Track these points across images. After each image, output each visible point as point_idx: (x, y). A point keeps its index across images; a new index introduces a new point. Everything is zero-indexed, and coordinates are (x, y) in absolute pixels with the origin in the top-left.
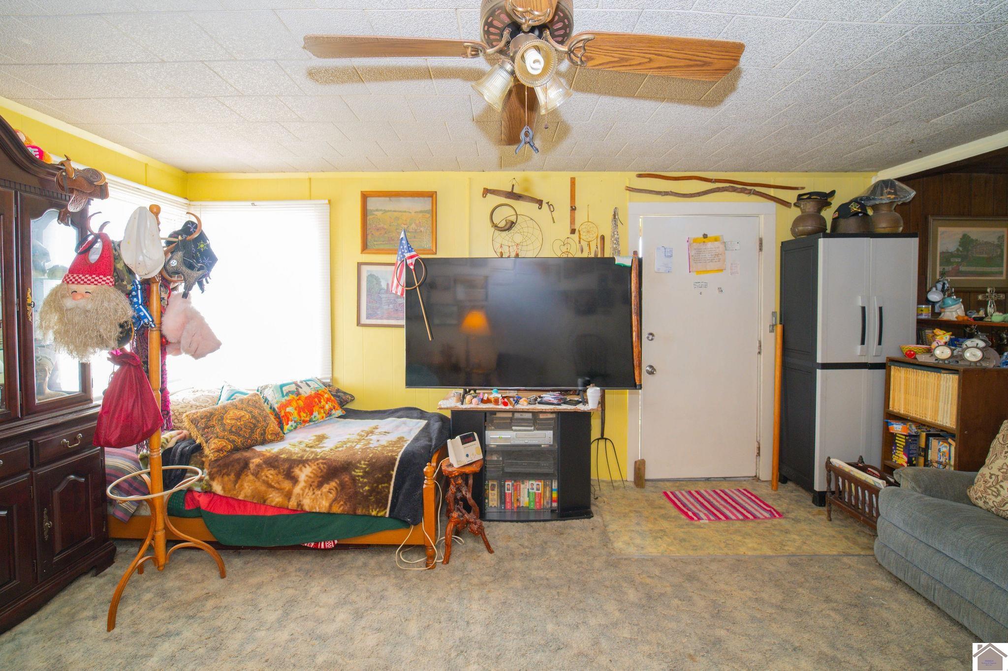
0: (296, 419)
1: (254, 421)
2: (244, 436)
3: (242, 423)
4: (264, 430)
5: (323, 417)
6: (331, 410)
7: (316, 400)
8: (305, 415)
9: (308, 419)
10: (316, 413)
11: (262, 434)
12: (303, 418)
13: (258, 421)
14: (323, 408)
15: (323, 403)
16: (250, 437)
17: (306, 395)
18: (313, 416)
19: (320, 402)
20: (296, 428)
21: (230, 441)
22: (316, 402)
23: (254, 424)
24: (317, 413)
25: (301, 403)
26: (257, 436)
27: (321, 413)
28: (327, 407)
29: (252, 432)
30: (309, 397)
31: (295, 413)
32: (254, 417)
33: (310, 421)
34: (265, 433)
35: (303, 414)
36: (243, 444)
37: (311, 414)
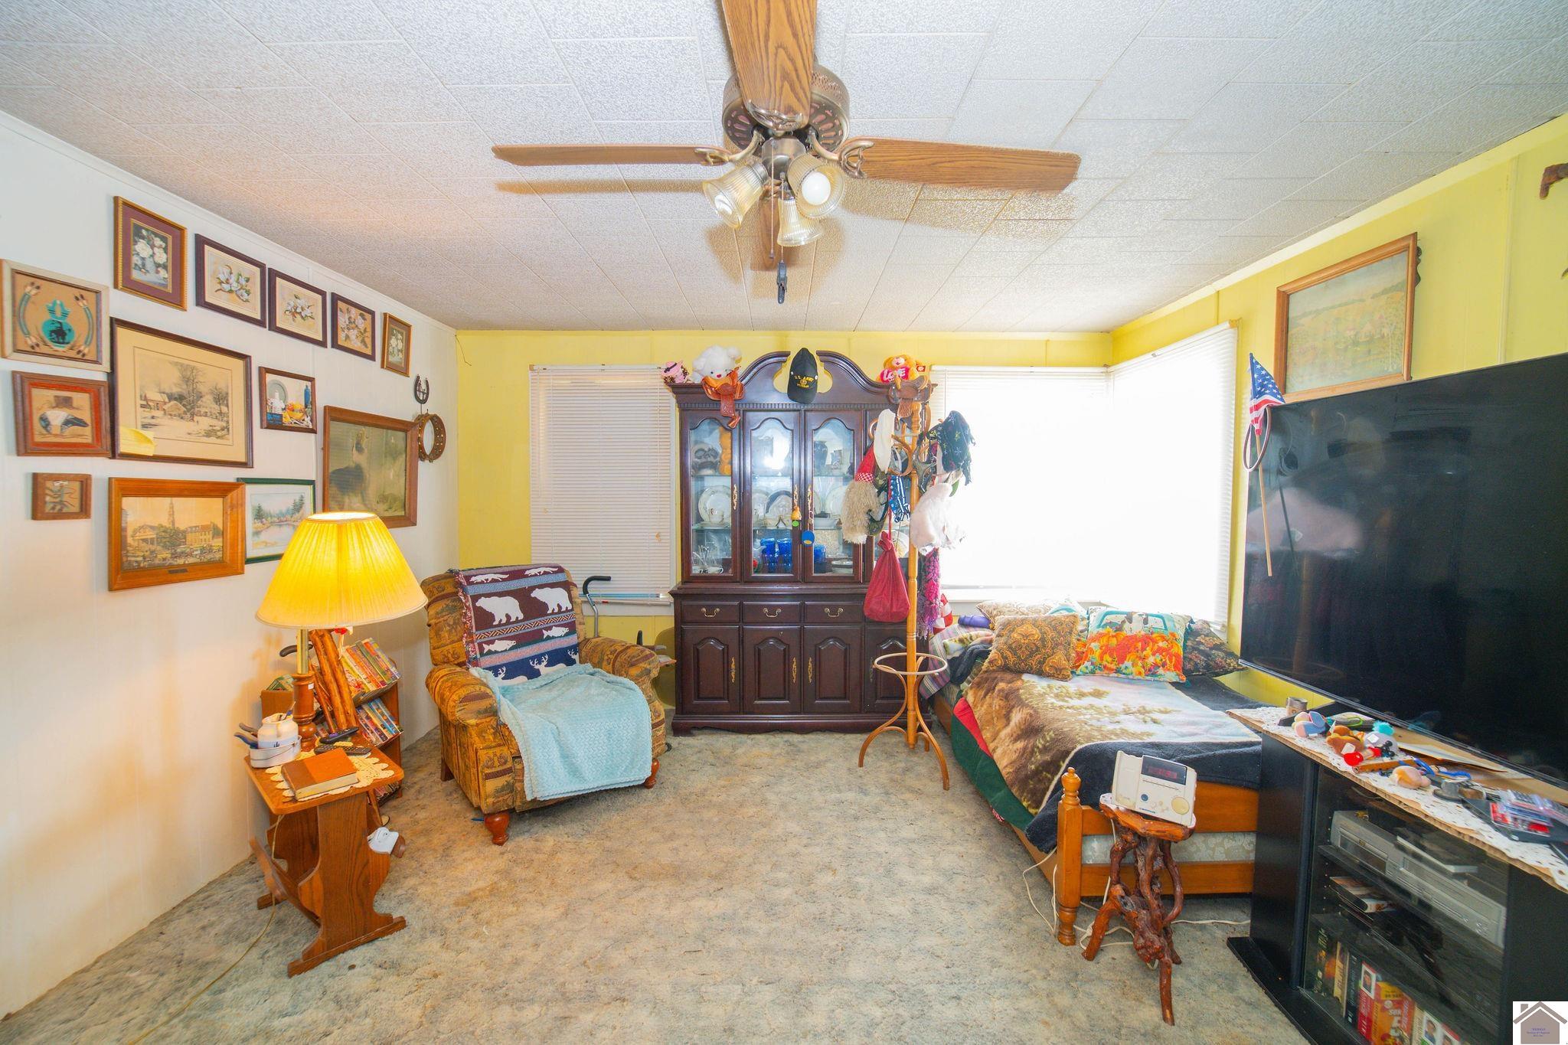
0: (1094, 661)
1: (1039, 644)
2: (1019, 657)
3: (1026, 641)
4: (1045, 659)
5: (1140, 673)
6: (1156, 665)
7: (1140, 644)
8: (1110, 659)
9: (1113, 666)
10: (1128, 663)
11: (1040, 662)
12: (1104, 663)
13: (1044, 646)
14: (1144, 659)
15: (1148, 651)
16: (1025, 660)
17: (1129, 634)
18: (1123, 666)
19: (1143, 649)
20: (1093, 672)
21: (1002, 656)
22: (1136, 647)
23: (1037, 647)
24: (1130, 663)
25: (1114, 642)
26: (1033, 662)
27: (1137, 665)
28: (1151, 660)
29: (1031, 654)
30: (1133, 639)
31: (1098, 652)
32: (1043, 640)
33: (1118, 671)
34: (1044, 662)
35: (1107, 658)
36: (1015, 665)
37: (1122, 660)
